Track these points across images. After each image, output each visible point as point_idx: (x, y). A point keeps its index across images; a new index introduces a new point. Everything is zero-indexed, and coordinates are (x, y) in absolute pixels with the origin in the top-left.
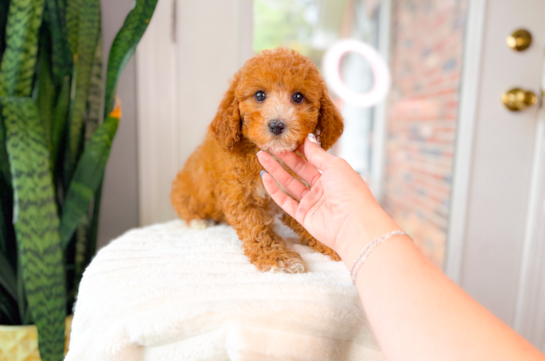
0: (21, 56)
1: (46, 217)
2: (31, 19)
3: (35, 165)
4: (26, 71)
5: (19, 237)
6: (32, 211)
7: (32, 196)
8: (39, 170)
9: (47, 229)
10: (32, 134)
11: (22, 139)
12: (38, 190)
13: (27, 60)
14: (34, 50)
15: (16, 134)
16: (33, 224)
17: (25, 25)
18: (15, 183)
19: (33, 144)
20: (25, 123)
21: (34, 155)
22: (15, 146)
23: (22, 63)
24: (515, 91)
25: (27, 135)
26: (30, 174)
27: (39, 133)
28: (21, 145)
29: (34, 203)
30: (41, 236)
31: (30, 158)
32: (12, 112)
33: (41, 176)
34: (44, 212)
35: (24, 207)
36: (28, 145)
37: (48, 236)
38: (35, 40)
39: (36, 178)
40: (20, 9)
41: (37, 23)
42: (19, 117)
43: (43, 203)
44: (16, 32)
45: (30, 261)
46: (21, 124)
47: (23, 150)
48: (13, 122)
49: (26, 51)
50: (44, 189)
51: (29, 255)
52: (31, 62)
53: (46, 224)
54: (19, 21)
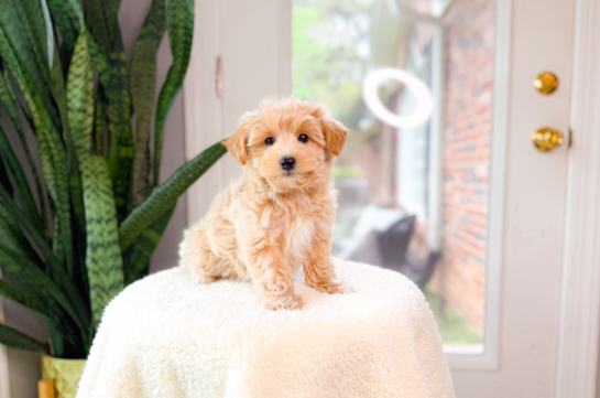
0: (80, 116)
1: (111, 257)
2: (86, 84)
3: (103, 213)
4: (85, 128)
5: (90, 274)
6: (100, 252)
7: (100, 240)
8: (106, 217)
9: (112, 268)
10: (102, 187)
11: (94, 191)
12: (105, 234)
13: (85, 118)
14: (91, 110)
15: (89, 187)
16: (101, 264)
17: (82, 89)
18: (89, 228)
19: (102, 195)
20: (97, 177)
21: (102, 205)
22: (89, 197)
23: (81, 122)
24: (543, 131)
25: (98, 187)
26: (99, 221)
27: (107, 186)
28: (93, 196)
29: (102, 246)
30: (107, 274)
31: (99, 207)
32: (87, 168)
33: (108, 221)
34: (109, 252)
35: (94, 250)
36: (98, 196)
37: (112, 273)
38: (91, 101)
39: (104, 224)
40: (77, 76)
41: (91, 86)
42: (92, 172)
43: (109, 245)
44: (75, 96)
45: (98, 295)
46: (93, 178)
47: (94, 200)
48: (87, 176)
49: (84, 111)
50: (110, 233)
51: (98, 290)
52: (90, 121)
53: (111, 263)
54: (76, 86)
